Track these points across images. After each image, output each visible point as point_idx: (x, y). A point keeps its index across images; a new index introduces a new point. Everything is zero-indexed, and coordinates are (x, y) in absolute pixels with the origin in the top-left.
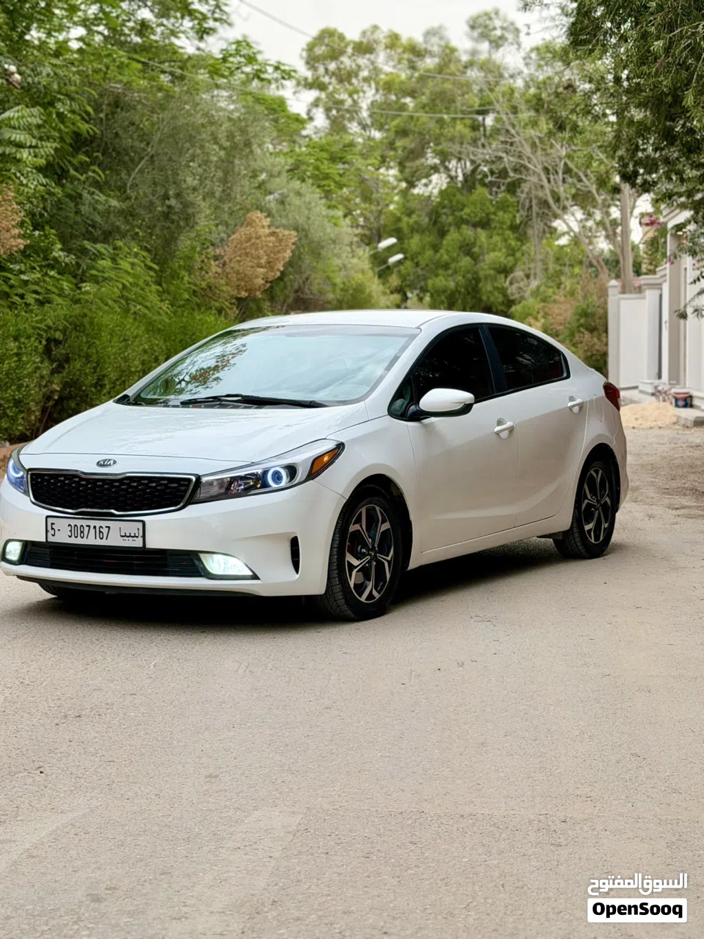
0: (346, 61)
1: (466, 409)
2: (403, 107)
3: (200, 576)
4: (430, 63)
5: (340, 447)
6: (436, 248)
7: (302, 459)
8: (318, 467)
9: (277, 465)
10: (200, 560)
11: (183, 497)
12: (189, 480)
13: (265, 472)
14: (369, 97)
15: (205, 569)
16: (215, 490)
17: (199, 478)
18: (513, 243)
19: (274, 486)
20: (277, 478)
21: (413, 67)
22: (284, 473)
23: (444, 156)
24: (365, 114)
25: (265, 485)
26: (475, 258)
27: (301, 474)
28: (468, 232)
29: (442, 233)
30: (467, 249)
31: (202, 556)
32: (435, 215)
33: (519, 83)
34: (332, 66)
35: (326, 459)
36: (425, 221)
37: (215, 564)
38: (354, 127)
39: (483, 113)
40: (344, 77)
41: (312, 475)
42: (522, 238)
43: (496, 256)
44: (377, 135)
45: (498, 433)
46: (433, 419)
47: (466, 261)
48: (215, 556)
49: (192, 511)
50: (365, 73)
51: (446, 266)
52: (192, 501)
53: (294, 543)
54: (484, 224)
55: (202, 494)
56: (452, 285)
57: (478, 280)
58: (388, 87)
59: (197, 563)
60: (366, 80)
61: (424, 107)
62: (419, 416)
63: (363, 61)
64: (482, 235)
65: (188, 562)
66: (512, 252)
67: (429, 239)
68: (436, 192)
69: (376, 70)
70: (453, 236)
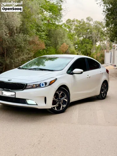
0: (71, 23)
1: (82, 73)
2: (78, 29)
3: (26, 104)
4: (81, 23)
5: (56, 79)
6: (82, 46)
7: (48, 81)
8: (51, 83)
9: (43, 82)
10: (26, 101)
11: (23, 88)
12: (25, 84)
13: (41, 84)
14: (74, 27)
15: (27, 102)
16: (30, 87)
17: (27, 84)
18: (91, 46)
19: (42, 86)
20: (43, 85)
21: (79, 24)
22: (44, 84)
23: (83, 35)
24: (73, 29)
25: (40, 86)
26: (87, 47)
27: (48, 84)
28: (86, 44)
29: (83, 44)
30: (86, 46)
31: (26, 100)
32: (82, 42)
33: (93, 26)
34: (69, 23)
35: (53, 81)
36: (81, 43)
37: (29, 102)
38: (72, 31)
39: (88, 29)
40: (71, 25)
41: (50, 85)
42: (93, 45)
43: (89, 47)
44: (75, 32)
45: (87, 77)
46: (75, 75)
47: (85, 48)
48: (29, 100)
49: (25, 91)
50: (73, 24)
51: (83, 48)
52: (25, 89)
53: (45, 98)
54: (88, 43)
55: (27, 87)
56: (84, 51)
57: (87, 50)
58: (76, 26)
59: (25, 101)
60: (73, 25)
61: (81, 29)
62: (72, 74)
63: (73, 23)
64: (87, 45)
65: (24, 101)
66: (91, 47)
67: (81, 45)
68: (82, 39)
69: (75, 24)
70: (84, 45)
